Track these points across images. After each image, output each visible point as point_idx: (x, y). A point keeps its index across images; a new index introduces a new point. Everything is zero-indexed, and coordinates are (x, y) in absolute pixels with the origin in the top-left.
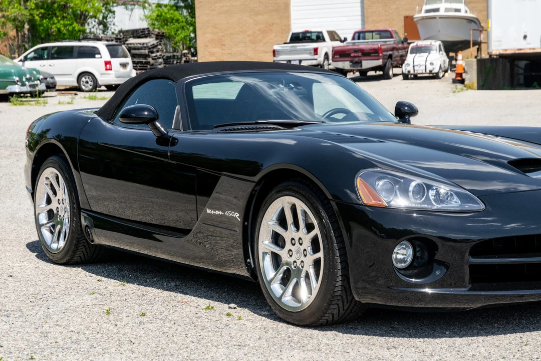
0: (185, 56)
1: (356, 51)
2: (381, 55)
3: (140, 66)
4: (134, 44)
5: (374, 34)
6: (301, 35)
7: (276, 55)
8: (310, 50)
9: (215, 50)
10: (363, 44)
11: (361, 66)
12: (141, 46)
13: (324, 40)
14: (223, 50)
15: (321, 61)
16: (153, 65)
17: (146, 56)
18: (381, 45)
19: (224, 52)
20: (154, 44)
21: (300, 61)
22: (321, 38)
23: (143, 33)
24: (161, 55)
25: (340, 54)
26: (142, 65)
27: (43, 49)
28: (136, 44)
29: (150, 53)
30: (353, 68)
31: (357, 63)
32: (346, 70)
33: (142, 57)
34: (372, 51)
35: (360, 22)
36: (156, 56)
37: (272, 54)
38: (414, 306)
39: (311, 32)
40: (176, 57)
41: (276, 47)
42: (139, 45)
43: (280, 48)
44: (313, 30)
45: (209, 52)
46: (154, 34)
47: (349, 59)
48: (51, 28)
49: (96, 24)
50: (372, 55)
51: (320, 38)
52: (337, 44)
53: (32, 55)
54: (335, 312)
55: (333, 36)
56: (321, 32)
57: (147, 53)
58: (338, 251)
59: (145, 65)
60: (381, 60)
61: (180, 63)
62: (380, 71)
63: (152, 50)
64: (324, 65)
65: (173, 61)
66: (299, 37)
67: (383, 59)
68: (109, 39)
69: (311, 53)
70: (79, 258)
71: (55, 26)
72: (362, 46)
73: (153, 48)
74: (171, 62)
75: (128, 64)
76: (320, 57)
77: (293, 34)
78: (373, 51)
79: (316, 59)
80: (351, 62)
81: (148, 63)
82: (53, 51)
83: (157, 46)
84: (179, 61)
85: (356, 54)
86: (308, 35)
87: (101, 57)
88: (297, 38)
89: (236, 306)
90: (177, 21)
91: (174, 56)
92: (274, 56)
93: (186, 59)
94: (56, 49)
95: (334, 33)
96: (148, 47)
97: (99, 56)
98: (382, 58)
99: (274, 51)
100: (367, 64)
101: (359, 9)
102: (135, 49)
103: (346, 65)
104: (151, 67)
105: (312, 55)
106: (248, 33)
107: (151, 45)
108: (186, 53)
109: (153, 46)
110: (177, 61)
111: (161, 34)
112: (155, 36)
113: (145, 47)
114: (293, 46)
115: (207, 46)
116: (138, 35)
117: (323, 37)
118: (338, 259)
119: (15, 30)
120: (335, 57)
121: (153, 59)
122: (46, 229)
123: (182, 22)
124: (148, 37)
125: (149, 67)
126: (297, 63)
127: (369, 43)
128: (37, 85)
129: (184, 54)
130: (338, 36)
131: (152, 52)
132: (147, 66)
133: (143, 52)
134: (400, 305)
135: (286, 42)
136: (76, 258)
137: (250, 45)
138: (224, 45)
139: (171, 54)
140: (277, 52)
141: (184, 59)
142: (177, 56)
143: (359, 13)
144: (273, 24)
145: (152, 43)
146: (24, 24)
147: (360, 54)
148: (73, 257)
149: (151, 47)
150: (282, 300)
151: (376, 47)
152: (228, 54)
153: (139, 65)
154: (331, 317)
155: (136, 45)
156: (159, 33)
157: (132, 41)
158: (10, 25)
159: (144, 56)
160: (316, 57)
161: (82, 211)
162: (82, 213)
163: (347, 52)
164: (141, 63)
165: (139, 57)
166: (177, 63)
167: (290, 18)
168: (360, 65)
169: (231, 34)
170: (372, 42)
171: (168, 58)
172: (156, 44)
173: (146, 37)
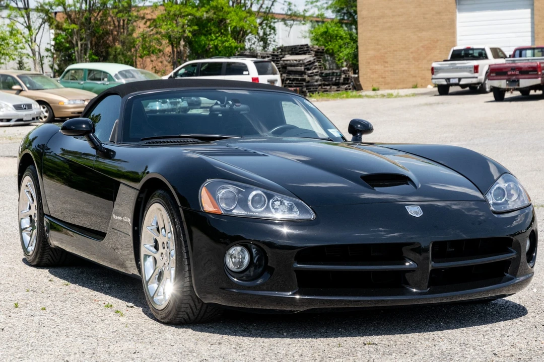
0: (345, 73)
1: (513, 69)
2: (540, 73)
3: (295, 84)
4: (290, 60)
5: (536, 51)
6: (463, 53)
7: (435, 73)
8: (470, 68)
9: (377, 67)
10: (521, 62)
11: (519, 85)
12: (297, 62)
13: (486, 57)
14: (385, 67)
15: (482, 79)
16: (308, 82)
17: (301, 73)
18: (540, 63)
19: (386, 69)
20: (310, 61)
21: (460, 79)
22: (484, 55)
23: (302, 50)
24: (317, 72)
25: (495, 72)
26: (298, 82)
27: (194, 65)
28: (293, 60)
29: (306, 70)
30: (509, 87)
31: (514, 81)
32: (502, 89)
33: (298, 74)
34: (530, 69)
35: (530, 39)
36: (313, 73)
37: (430, 72)
38: (253, 307)
39: (473, 49)
40: (335, 74)
41: (435, 65)
42: (295, 62)
43: (439, 66)
44: (475, 47)
45: (371, 70)
46: (314, 51)
47: (506, 77)
48: (209, 44)
49: (256, 40)
50: (530, 73)
51: (482, 55)
52: (501, 61)
53: (183, 71)
54: (188, 311)
55: (497, 53)
56: (484, 49)
57: (303, 70)
58: (185, 254)
59: (300, 82)
60: (540, 79)
61: (339, 80)
62: (540, 90)
63: (308, 66)
64: (485, 84)
65: (332, 78)
66: (461, 54)
67: (542, 78)
68: (264, 55)
69: (471, 71)
70: (47, 260)
71: (212, 42)
72: (519, 64)
73: (309, 65)
74: (330, 79)
75: (276, 80)
76: (481, 75)
77: (454, 51)
78: (532, 69)
79: (477, 78)
80: (507, 80)
81: (304, 80)
82: (203, 68)
83: (314, 62)
84: (338, 78)
85: (513, 73)
86: (471, 52)
87: (249, 74)
88: (458, 55)
89: (132, 305)
90: (341, 38)
91: (333, 73)
92: (433, 73)
93: (346, 76)
94: (207, 65)
95: (498, 51)
96: (304, 64)
97: (247, 73)
98: (541, 76)
99: (433, 69)
100: (524, 83)
101: (529, 25)
102: (291, 65)
103: (502, 83)
104: (308, 84)
105: (472, 73)
106: (411, 50)
107: (308, 62)
108: (346, 70)
109: (309, 63)
110: (336, 78)
111: (321, 50)
112: (314, 53)
113: (301, 64)
114: (452, 64)
115: (369, 63)
116: (297, 52)
117: (486, 54)
118: (185, 261)
119: (171, 46)
120: (491, 75)
121: (309, 76)
122: (27, 234)
123: (346, 38)
124: (307, 54)
125: (304, 84)
126: (456, 81)
127: (530, 61)
128: (179, 102)
129: (344, 71)
130: (503, 53)
131: (309, 69)
132: (303, 84)
133: (299, 68)
134: (240, 306)
135: (446, 59)
136: (45, 260)
137: (413, 62)
138: (387, 62)
139: (330, 71)
140: (435, 69)
141: (343, 76)
142: (337, 73)
143: (530, 29)
144: (438, 41)
145: (308, 60)
146: (181, 40)
147: (517, 72)
148: (42, 259)
149: (307, 64)
150: (154, 299)
151: (534, 65)
152: (391, 71)
153: (295, 82)
154: (186, 316)
155: (292, 62)
156: (319, 49)
157: (288, 57)
158: (165, 42)
159: (300, 73)
160: (476, 75)
161: (45, 216)
162: (45, 218)
163: (504, 70)
164: (297, 79)
165: (294, 74)
166: (336, 80)
167: (456, 35)
168: (517, 83)
169: (395, 51)
170: (532, 60)
171: (327, 75)
172: (313, 61)
173: (304, 53)
